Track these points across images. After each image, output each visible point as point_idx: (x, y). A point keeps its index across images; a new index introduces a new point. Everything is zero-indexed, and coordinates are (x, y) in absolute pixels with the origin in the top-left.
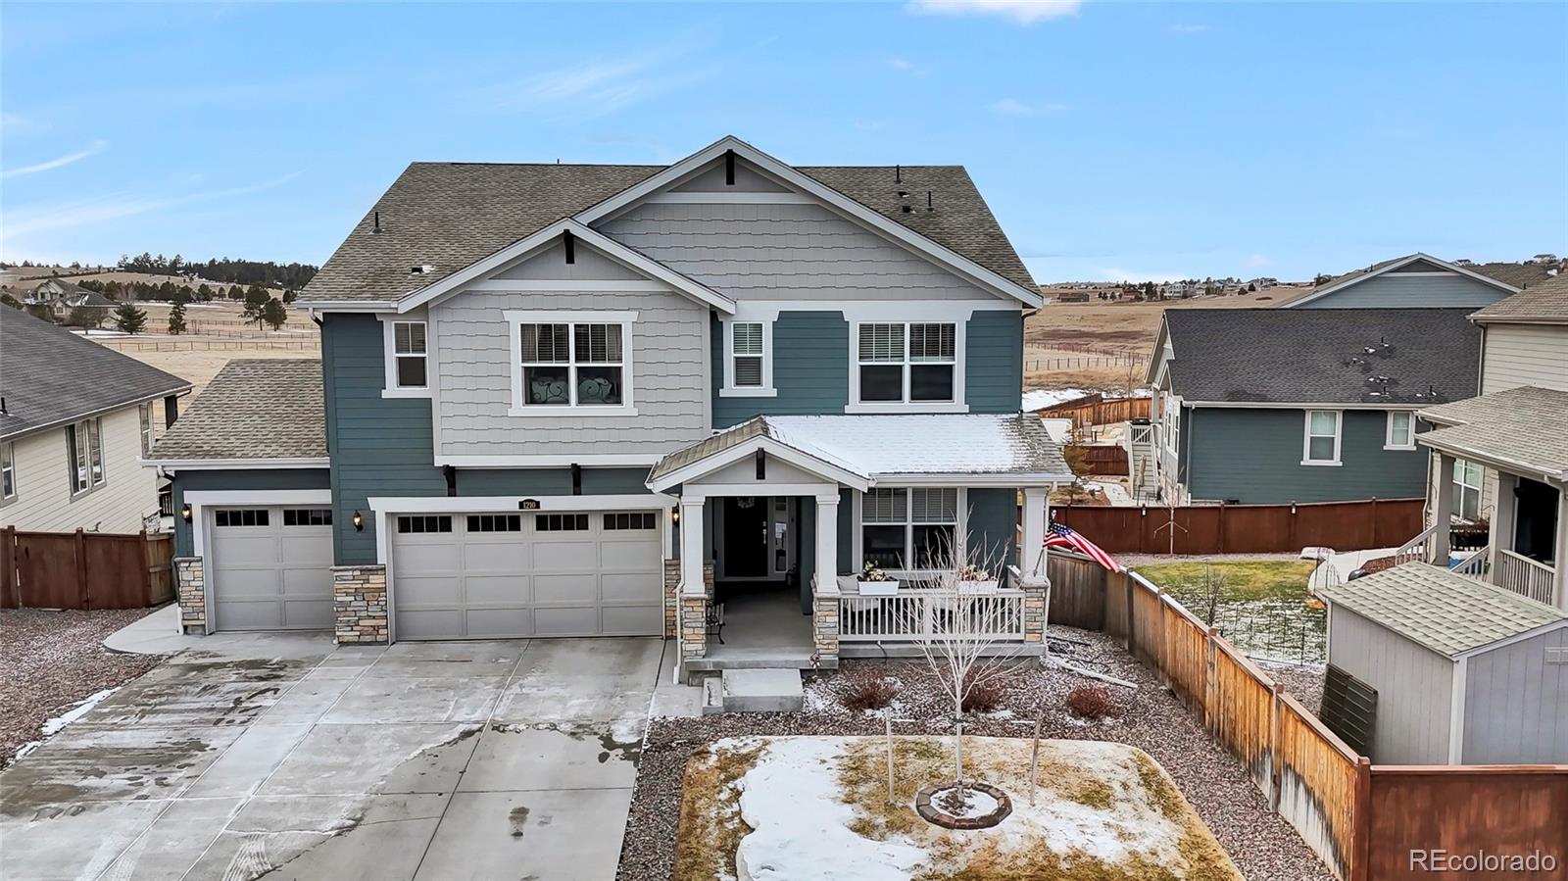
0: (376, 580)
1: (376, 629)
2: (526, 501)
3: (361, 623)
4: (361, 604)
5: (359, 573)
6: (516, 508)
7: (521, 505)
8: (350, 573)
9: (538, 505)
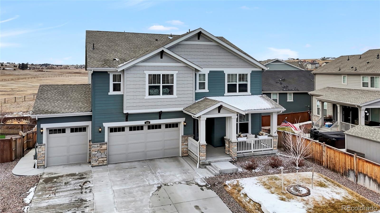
0: (104, 147)
1: (103, 161)
2: (147, 122)
3: (99, 160)
4: (99, 154)
5: (99, 145)
6: (144, 124)
7: (145, 123)
8: (97, 145)
9: (150, 122)
